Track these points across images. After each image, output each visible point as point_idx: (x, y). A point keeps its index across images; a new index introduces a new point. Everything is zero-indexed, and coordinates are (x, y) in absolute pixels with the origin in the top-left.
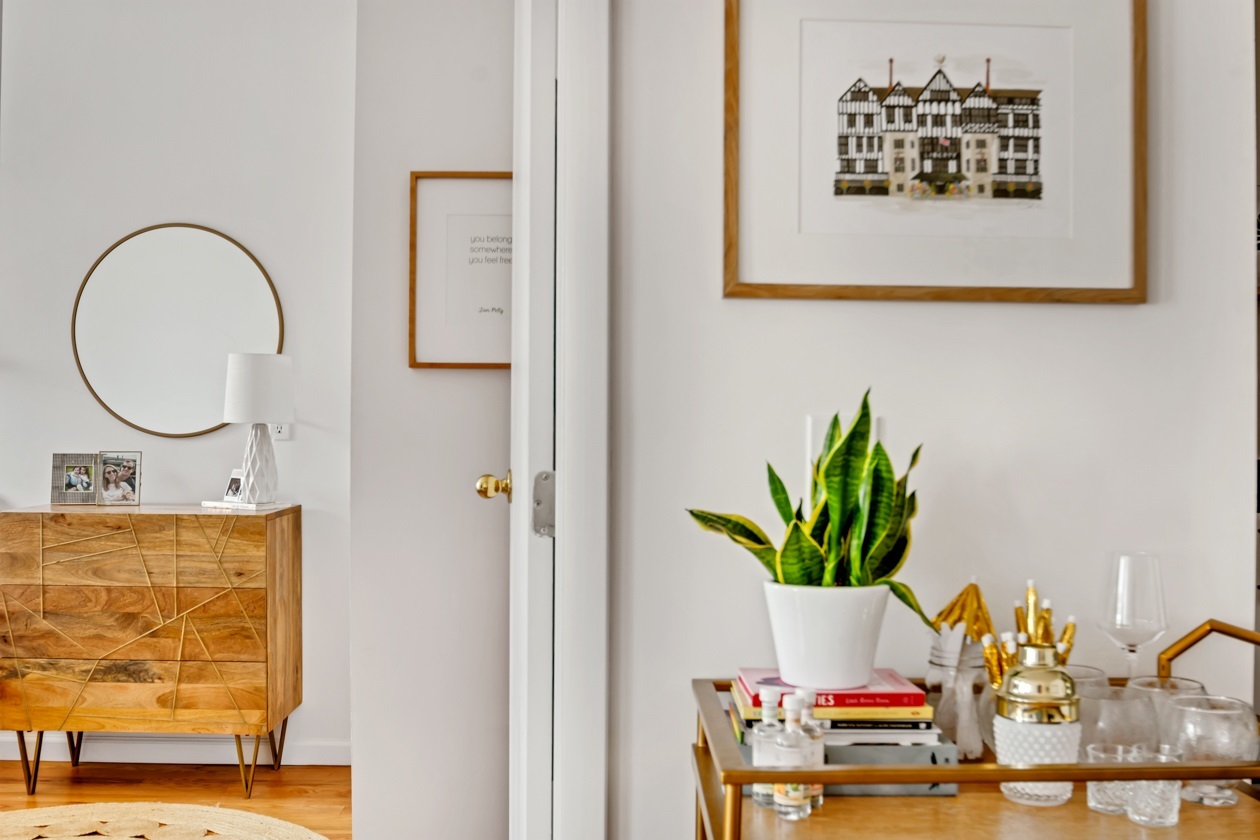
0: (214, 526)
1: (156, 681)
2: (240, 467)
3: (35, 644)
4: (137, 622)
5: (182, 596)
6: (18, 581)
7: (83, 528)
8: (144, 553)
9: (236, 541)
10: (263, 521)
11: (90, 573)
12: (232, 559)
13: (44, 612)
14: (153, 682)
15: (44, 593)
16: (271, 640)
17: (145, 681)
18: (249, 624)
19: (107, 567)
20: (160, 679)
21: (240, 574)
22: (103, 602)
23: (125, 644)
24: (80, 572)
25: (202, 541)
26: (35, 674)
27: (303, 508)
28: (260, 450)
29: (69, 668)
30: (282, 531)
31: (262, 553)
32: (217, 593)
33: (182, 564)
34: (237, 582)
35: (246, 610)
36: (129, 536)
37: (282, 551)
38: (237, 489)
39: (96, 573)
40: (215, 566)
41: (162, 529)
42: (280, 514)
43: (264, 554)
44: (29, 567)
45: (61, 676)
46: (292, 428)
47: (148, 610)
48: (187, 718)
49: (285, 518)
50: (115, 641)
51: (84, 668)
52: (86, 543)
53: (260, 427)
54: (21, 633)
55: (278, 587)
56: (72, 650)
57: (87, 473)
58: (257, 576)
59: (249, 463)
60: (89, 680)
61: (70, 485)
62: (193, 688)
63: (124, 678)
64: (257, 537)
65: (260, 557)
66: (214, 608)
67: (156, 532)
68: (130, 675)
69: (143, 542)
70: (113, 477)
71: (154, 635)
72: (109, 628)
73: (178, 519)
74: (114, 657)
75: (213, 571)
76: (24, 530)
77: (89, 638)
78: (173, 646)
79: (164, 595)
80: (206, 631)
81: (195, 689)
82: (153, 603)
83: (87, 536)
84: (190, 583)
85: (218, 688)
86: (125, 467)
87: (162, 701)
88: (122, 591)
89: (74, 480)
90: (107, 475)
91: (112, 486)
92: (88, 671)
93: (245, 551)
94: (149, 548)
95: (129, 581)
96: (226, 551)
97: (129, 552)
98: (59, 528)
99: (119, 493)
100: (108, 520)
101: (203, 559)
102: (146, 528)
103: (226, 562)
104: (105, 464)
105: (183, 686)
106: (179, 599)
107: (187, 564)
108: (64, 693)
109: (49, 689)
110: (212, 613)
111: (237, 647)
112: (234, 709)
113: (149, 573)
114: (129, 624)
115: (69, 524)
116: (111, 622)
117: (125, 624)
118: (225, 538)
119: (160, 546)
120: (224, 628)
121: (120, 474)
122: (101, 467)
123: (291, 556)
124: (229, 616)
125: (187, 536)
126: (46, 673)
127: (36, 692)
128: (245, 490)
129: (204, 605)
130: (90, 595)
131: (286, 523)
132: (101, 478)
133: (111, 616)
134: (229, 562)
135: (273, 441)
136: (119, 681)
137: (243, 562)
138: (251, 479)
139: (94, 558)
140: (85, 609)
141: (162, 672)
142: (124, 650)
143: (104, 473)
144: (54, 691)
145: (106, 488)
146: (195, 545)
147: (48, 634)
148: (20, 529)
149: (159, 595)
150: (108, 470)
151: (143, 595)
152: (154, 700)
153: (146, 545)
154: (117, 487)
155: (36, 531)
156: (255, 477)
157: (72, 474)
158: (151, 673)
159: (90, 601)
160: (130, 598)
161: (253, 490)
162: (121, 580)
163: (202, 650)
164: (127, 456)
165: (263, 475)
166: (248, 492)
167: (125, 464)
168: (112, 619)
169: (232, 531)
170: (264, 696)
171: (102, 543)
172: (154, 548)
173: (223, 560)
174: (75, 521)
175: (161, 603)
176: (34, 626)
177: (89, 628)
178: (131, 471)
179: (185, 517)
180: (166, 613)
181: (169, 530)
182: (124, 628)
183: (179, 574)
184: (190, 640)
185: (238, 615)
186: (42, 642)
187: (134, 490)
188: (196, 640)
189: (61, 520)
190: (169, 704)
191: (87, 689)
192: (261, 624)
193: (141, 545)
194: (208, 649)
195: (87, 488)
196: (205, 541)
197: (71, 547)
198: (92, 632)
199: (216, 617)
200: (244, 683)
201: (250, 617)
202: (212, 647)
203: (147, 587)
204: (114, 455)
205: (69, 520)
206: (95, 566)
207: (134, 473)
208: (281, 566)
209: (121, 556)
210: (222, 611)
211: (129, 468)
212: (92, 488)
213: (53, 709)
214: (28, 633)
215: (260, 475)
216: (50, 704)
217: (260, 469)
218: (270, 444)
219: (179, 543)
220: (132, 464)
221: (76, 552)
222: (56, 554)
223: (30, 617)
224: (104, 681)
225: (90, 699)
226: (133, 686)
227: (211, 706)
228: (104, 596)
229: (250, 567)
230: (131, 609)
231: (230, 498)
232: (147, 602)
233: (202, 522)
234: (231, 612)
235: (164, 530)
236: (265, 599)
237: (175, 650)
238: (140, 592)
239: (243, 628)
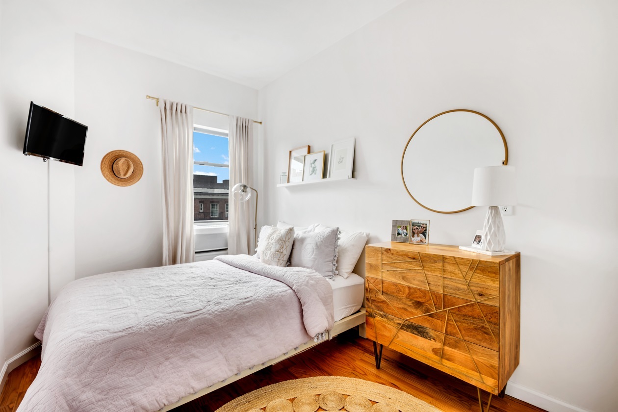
0: (465, 264)
1: (432, 340)
2: (482, 229)
3: (379, 304)
4: (423, 307)
5: (446, 299)
6: (373, 276)
7: (398, 256)
8: (426, 273)
9: (478, 275)
10: (498, 266)
11: (401, 278)
12: (477, 285)
13: (382, 292)
14: (430, 340)
15: (382, 283)
16: (502, 337)
17: (426, 338)
18: (487, 325)
19: (408, 277)
20: (434, 339)
21: (481, 295)
22: (407, 293)
23: (416, 316)
24: (397, 277)
25: (458, 272)
26: (378, 318)
27: (522, 254)
28: (494, 222)
29: (392, 320)
30: (510, 270)
31: (496, 285)
32: (467, 303)
33: (446, 282)
34: (479, 299)
35: (485, 317)
36: (419, 263)
37: (509, 281)
38: (479, 241)
39: (404, 278)
40: (466, 287)
41: (435, 262)
42: (508, 260)
43: (498, 286)
44: (377, 271)
45: (389, 322)
46: (514, 208)
47: (428, 302)
48: (448, 366)
49: (511, 261)
50: (413, 314)
51: (398, 322)
52: (399, 264)
53: (494, 208)
54: (374, 298)
55: (506, 303)
56: (393, 312)
57: (406, 229)
58: (493, 298)
59: (487, 228)
60: (401, 328)
61: (399, 234)
62: (452, 351)
63: (416, 333)
64: (494, 275)
65: (495, 287)
66: (464, 311)
67: (432, 263)
68: (419, 332)
69: (426, 267)
70: (416, 231)
71: (431, 316)
72: (409, 306)
73: (444, 259)
74: (412, 321)
75: (464, 289)
76: (375, 254)
77: (400, 308)
78: (441, 324)
79: (436, 297)
80: (460, 322)
81: (453, 352)
82: (431, 299)
83: (400, 260)
84: (450, 293)
85: (467, 356)
86: (422, 227)
87: (435, 351)
88: (415, 289)
89: (401, 232)
90: (414, 231)
91: (416, 235)
92: (400, 324)
93: (484, 282)
94: (428, 271)
95: (418, 285)
96: (472, 280)
97: (419, 271)
98: (388, 255)
99: (419, 239)
100: (409, 254)
101: (458, 282)
102: (427, 260)
103: (472, 286)
104: (413, 225)
105: (446, 348)
106: (445, 301)
107: (448, 283)
108: (390, 331)
109: (384, 326)
110: (463, 313)
111: (479, 337)
112: (477, 372)
113: (428, 284)
114: (419, 307)
115: (392, 254)
116: (410, 303)
117: (417, 306)
118: (472, 272)
119: (434, 271)
120: (471, 323)
121: (420, 230)
122: (412, 227)
123: (514, 283)
124: (474, 318)
125: (448, 267)
126: (383, 319)
127: (379, 326)
128: (484, 243)
129: (459, 307)
130: (401, 288)
131: (511, 264)
132: (411, 231)
133: (411, 300)
134: (474, 286)
135: (502, 215)
136: (414, 334)
137: (483, 288)
138: (489, 237)
139: (403, 271)
140: (399, 295)
141: (435, 336)
142: (416, 319)
143: (412, 229)
144: (386, 328)
145: (413, 236)
146: (453, 273)
147: (383, 302)
148: (374, 253)
149: (433, 296)
150: (414, 228)
151: (425, 294)
152: (431, 349)
153: (427, 269)
154: (418, 236)
155: (379, 255)
156: (491, 236)
157: (400, 229)
158: (429, 335)
159: (401, 291)
160: (419, 294)
161: (489, 243)
162: (415, 285)
163: (458, 332)
164: (423, 222)
165: (496, 236)
166: (486, 244)
167: (422, 225)
168: (411, 302)
169: (476, 269)
170: (497, 372)
171: (407, 265)
172: (431, 271)
173: (470, 284)
174: (394, 253)
175: (435, 300)
176: (378, 297)
177: (400, 304)
178: (425, 229)
179: (448, 257)
180: (437, 306)
181: (439, 263)
182: (416, 308)
183: (444, 287)
184: (450, 324)
185: (480, 318)
186: (381, 304)
187: (425, 238)
188: (454, 325)
189: (389, 251)
190: (439, 354)
191: (400, 332)
192: (496, 328)
193: (425, 268)
194: (461, 333)
195: (406, 236)
196: (459, 272)
197: (393, 264)
198: (401, 306)
199: (465, 316)
200: (484, 360)
201: (488, 322)
202: (463, 332)
203: (428, 291)
204: (417, 222)
205: (392, 252)
206: (404, 275)
207: (426, 230)
208: (509, 290)
209: (415, 272)
210: (470, 314)
211: (424, 228)
212: (408, 235)
213: (386, 336)
214: (376, 299)
215: (495, 235)
216: (385, 334)
217: (494, 232)
218: (500, 217)
219: (444, 271)
220: (425, 226)
221: (395, 267)
222: (387, 267)
223: (377, 292)
224: (407, 331)
225: (401, 337)
226: (420, 338)
227: (462, 364)
228: (407, 291)
229: (489, 292)
230: (420, 300)
231: (475, 245)
232: (427, 298)
233: (457, 262)
234: (475, 316)
235: (436, 262)
236: (498, 313)
237: (442, 327)
238: (424, 293)
239: (483, 327)
